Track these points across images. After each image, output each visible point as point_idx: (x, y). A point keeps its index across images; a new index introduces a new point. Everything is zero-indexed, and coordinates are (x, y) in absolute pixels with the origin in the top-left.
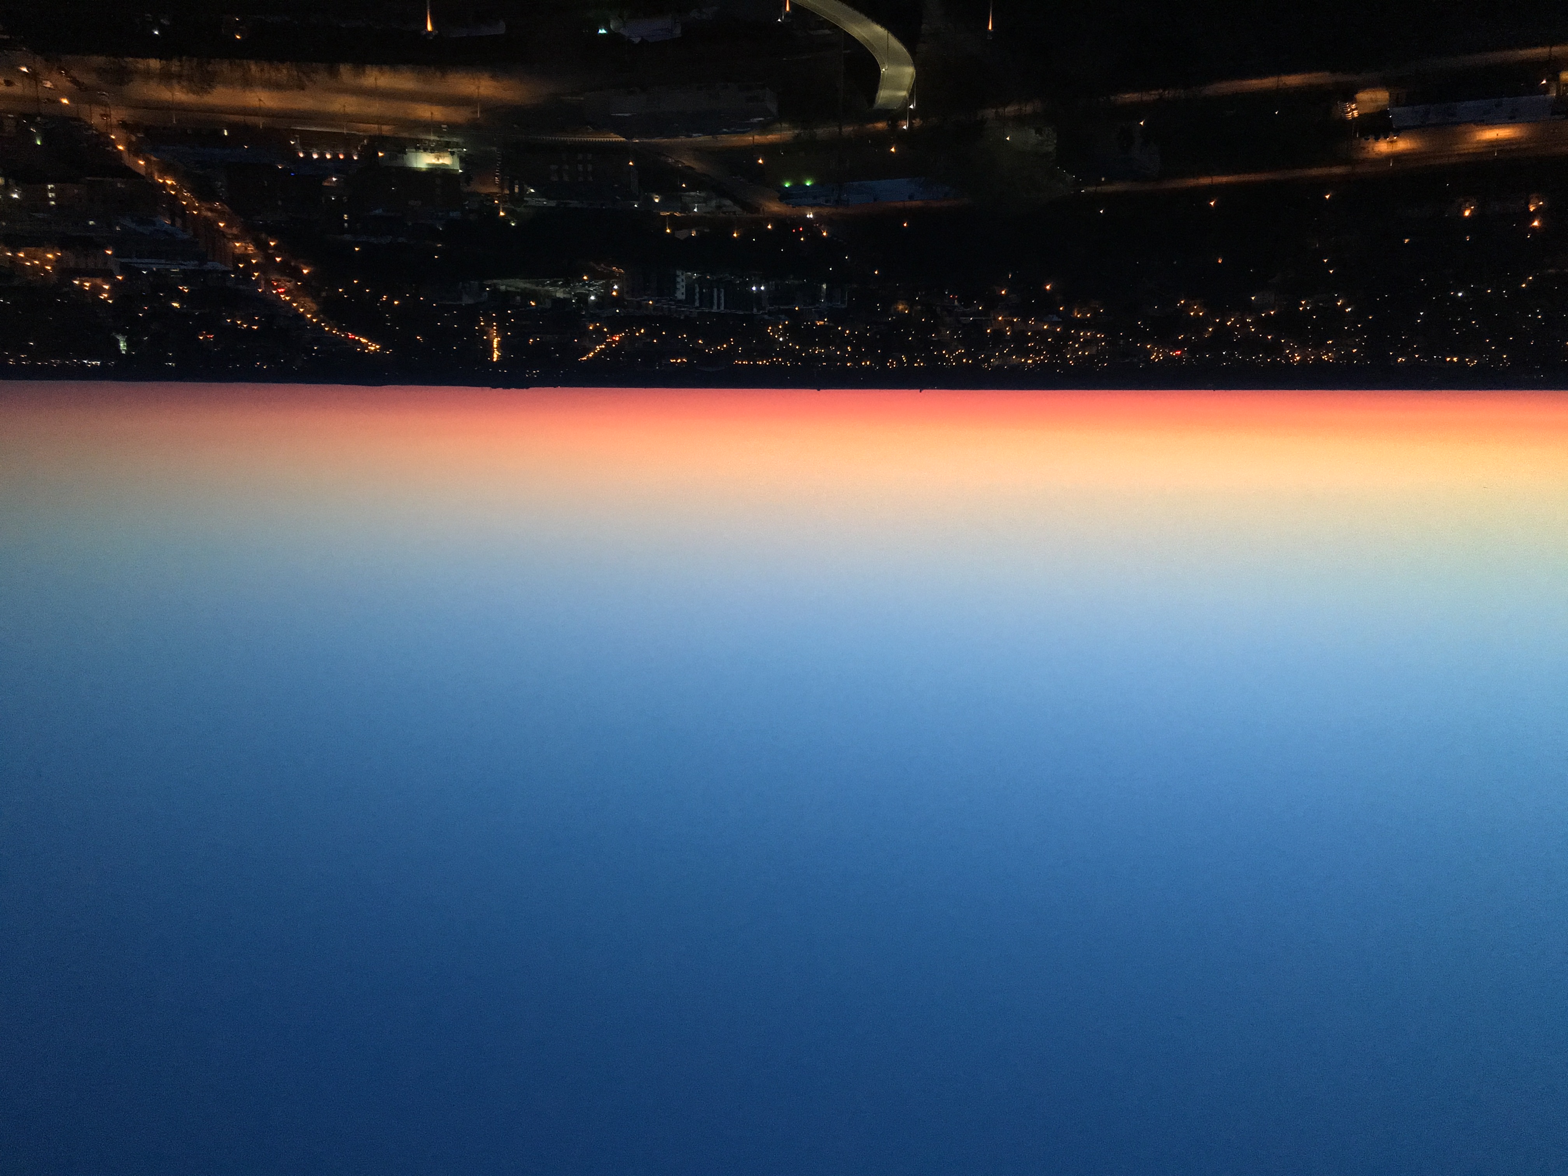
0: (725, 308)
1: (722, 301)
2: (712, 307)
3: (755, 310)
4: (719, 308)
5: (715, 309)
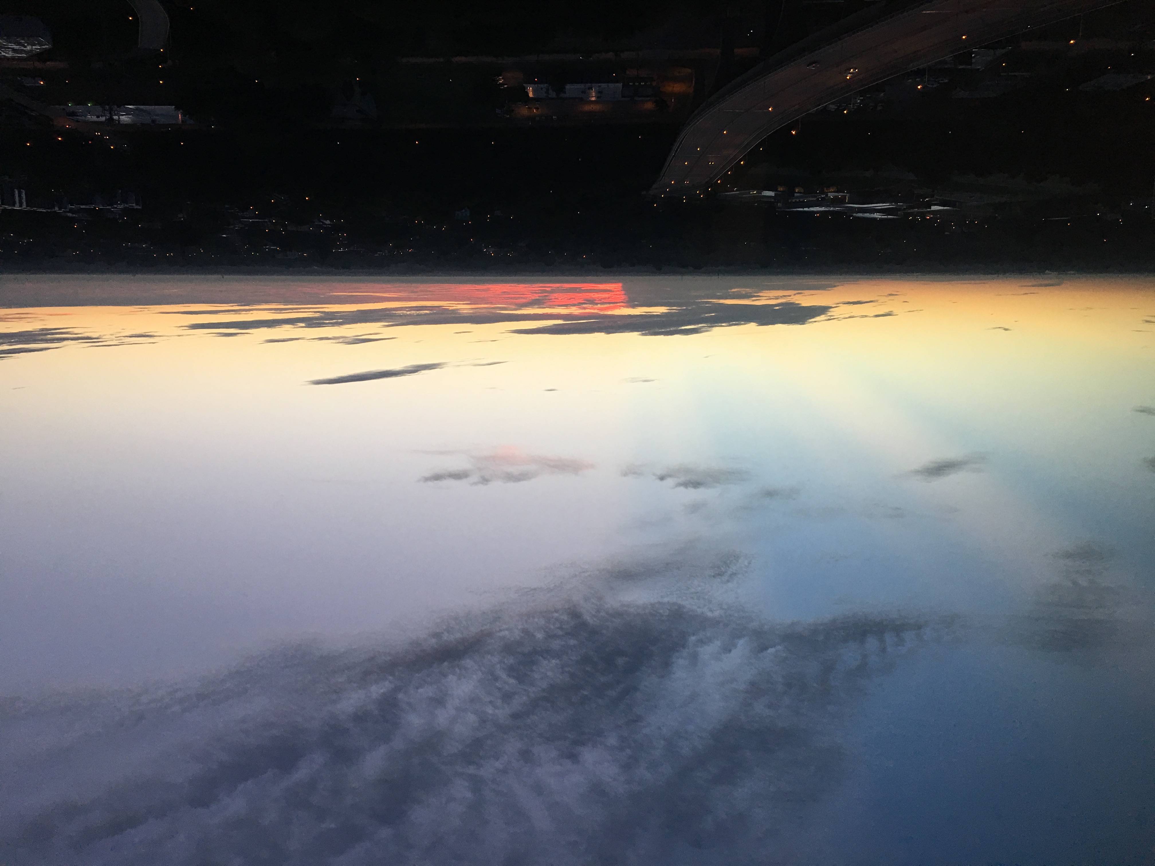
0: (27, 206)
1: (24, 201)
2: (14, 205)
3: (57, 209)
4: (21, 205)
5: (17, 208)
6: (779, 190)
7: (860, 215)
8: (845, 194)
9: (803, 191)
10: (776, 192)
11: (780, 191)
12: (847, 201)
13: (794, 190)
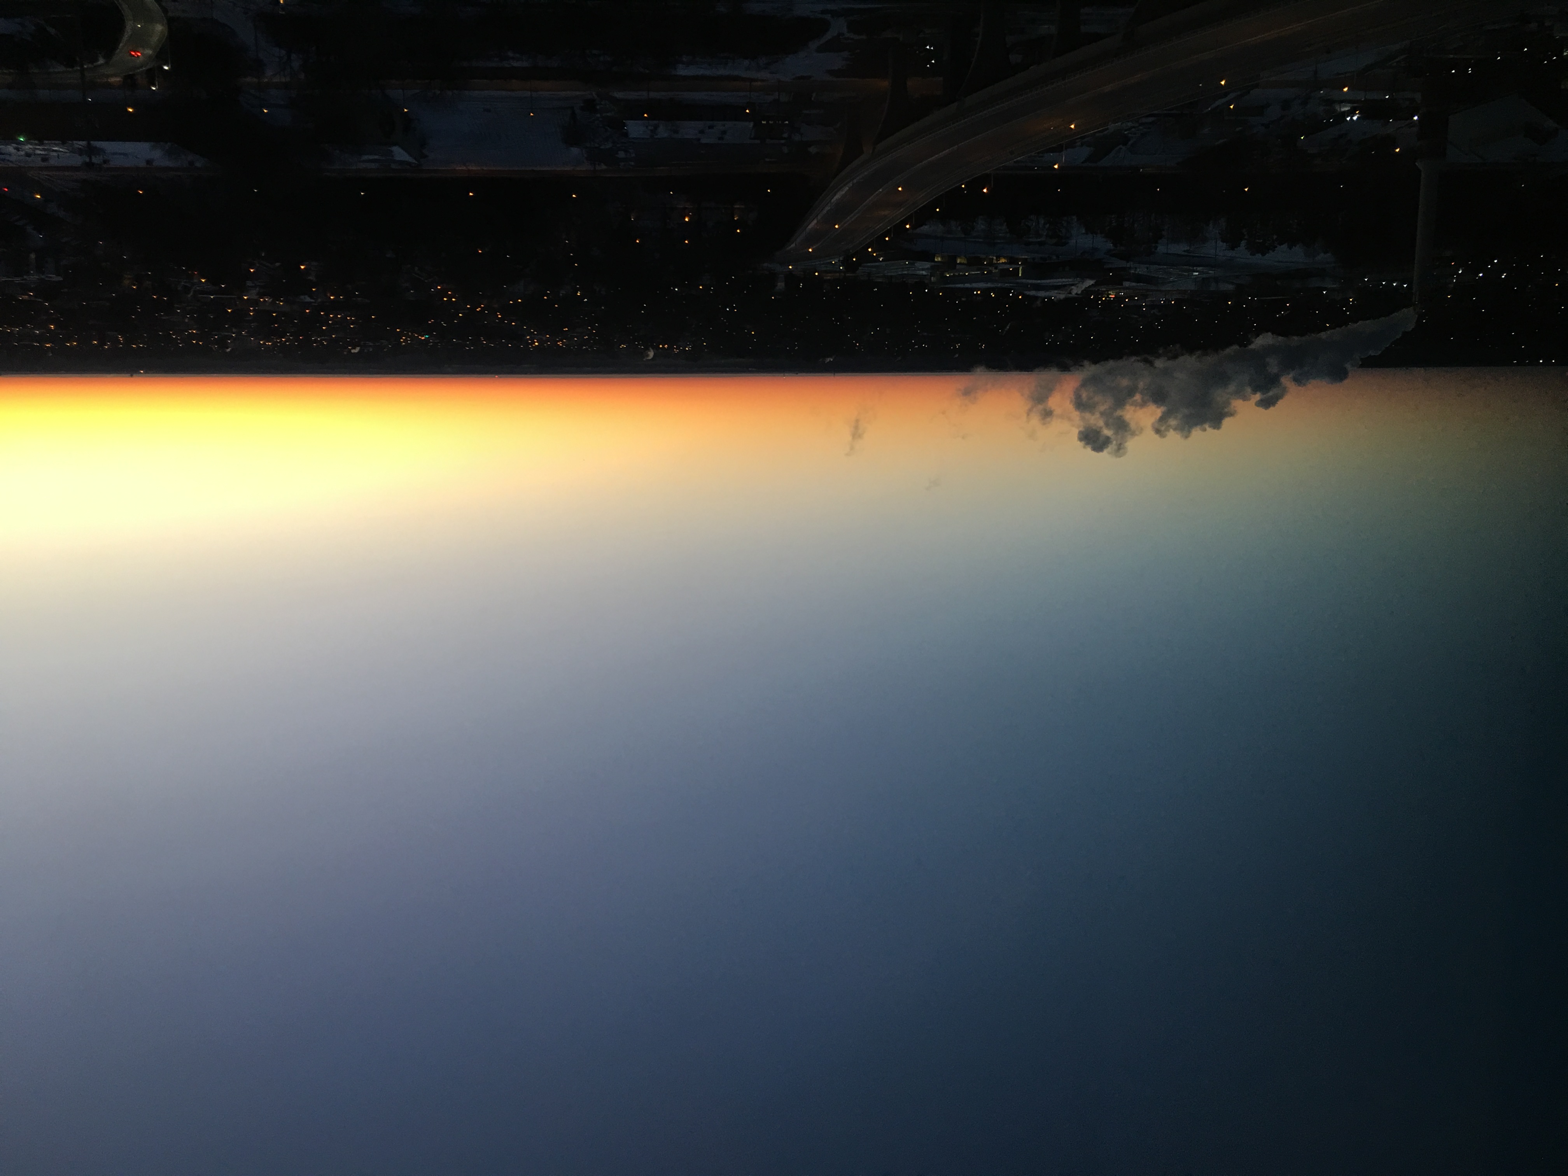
6: (936, 260)
7: (1033, 293)
8: (1018, 266)
9: (964, 261)
10: (933, 264)
11: (938, 262)
12: (1020, 275)
13: (956, 261)
